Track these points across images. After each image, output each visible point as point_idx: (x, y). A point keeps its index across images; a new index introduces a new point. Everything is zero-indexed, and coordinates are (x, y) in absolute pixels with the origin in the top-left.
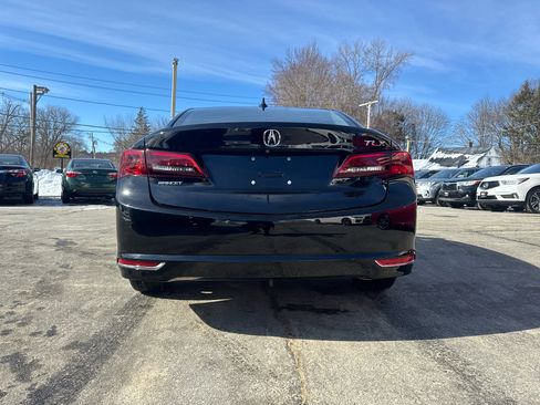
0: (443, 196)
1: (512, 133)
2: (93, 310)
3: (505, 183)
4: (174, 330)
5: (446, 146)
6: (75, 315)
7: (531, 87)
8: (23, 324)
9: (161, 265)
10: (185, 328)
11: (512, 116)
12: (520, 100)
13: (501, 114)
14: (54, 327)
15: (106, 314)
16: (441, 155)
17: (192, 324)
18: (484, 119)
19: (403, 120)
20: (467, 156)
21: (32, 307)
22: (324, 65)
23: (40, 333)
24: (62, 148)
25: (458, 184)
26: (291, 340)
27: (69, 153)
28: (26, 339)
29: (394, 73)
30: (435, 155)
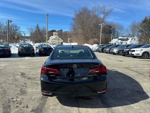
0: (120, 53)
1: (141, 31)
2: (35, 99)
3: (136, 51)
4: (54, 105)
5: (123, 35)
6: (31, 101)
7: (147, 18)
8: (20, 104)
9: (51, 94)
10: (56, 105)
11: (142, 26)
12: (144, 22)
13: (138, 26)
14: (27, 105)
15: (38, 100)
16: (121, 38)
17: (57, 103)
18: (134, 27)
19: (111, 28)
20: (128, 38)
21: (21, 98)
22: (89, 12)
23: (24, 107)
24: (16, 37)
25: (125, 50)
26: (79, 108)
27: (18, 38)
28: (22, 108)
29: (109, 15)
30: (120, 38)
